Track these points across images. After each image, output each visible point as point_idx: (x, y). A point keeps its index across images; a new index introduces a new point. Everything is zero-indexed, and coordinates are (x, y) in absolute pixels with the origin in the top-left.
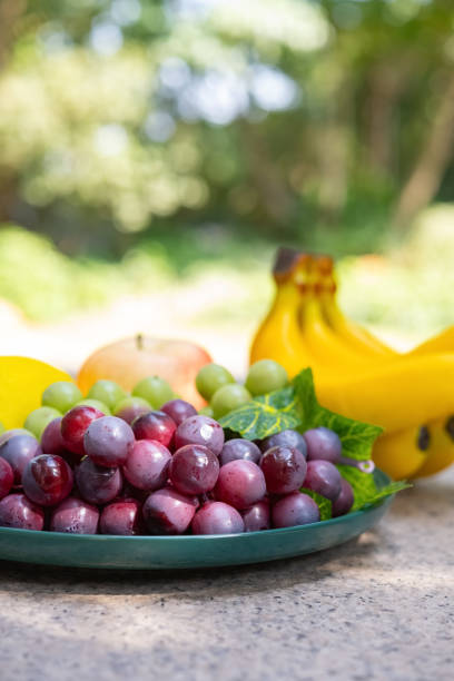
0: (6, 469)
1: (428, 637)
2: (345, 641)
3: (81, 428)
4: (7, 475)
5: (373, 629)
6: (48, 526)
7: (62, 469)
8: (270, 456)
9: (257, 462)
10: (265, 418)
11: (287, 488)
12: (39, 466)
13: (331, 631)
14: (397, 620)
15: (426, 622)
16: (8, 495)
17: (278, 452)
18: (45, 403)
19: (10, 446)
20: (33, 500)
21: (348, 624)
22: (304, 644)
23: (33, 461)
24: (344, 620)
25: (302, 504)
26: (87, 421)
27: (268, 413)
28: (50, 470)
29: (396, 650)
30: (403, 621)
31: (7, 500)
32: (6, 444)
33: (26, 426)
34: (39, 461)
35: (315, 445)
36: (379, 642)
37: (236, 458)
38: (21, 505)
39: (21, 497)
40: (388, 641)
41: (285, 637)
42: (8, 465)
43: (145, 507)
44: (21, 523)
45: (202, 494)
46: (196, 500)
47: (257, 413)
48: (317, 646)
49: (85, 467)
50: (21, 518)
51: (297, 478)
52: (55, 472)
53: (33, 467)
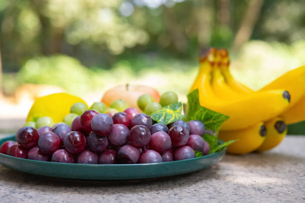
0: (57, 138)
1: (228, 194)
2: (194, 196)
3: (89, 119)
4: (57, 141)
5: (206, 192)
6: (76, 162)
7: (81, 137)
8: (173, 130)
9: (167, 132)
10: (168, 115)
11: (181, 144)
12: (71, 136)
13: (188, 193)
14: (216, 189)
15: (227, 189)
16: (58, 150)
17: (176, 128)
18: (72, 112)
19: (58, 128)
20: (70, 151)
21: (195, 190)
22: (177, 197)
23: (69, 134)
24: (194, 189)
25: (187, 150)
26: (92, 116)
27: (169, 113)
28: (76, 138)
29: (214, 198)
30: (218, 189)
31: (57, 152)
32: (56, 128)
33: (64, 121)
34: (71, 134)
35: (193, 128)
36: (208, 196)
37: (158, 131)
38: (63, 154)
39: (63, 150)
40: (211, 196)
41: (169, 195)
42: (58, 137)
43: (119, 153)
44: (64, 161)
45: (143, 146)
46: (141, 150)
47: (164, 113)
48: (181, 197)
49: (92, 136)
50: (64, 159)
51: (185, 139)
52: (78, 139)
53: (69, 136)
